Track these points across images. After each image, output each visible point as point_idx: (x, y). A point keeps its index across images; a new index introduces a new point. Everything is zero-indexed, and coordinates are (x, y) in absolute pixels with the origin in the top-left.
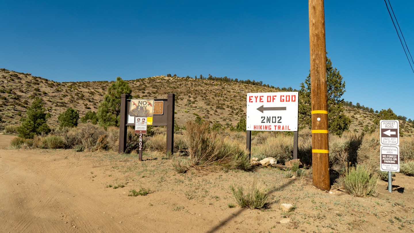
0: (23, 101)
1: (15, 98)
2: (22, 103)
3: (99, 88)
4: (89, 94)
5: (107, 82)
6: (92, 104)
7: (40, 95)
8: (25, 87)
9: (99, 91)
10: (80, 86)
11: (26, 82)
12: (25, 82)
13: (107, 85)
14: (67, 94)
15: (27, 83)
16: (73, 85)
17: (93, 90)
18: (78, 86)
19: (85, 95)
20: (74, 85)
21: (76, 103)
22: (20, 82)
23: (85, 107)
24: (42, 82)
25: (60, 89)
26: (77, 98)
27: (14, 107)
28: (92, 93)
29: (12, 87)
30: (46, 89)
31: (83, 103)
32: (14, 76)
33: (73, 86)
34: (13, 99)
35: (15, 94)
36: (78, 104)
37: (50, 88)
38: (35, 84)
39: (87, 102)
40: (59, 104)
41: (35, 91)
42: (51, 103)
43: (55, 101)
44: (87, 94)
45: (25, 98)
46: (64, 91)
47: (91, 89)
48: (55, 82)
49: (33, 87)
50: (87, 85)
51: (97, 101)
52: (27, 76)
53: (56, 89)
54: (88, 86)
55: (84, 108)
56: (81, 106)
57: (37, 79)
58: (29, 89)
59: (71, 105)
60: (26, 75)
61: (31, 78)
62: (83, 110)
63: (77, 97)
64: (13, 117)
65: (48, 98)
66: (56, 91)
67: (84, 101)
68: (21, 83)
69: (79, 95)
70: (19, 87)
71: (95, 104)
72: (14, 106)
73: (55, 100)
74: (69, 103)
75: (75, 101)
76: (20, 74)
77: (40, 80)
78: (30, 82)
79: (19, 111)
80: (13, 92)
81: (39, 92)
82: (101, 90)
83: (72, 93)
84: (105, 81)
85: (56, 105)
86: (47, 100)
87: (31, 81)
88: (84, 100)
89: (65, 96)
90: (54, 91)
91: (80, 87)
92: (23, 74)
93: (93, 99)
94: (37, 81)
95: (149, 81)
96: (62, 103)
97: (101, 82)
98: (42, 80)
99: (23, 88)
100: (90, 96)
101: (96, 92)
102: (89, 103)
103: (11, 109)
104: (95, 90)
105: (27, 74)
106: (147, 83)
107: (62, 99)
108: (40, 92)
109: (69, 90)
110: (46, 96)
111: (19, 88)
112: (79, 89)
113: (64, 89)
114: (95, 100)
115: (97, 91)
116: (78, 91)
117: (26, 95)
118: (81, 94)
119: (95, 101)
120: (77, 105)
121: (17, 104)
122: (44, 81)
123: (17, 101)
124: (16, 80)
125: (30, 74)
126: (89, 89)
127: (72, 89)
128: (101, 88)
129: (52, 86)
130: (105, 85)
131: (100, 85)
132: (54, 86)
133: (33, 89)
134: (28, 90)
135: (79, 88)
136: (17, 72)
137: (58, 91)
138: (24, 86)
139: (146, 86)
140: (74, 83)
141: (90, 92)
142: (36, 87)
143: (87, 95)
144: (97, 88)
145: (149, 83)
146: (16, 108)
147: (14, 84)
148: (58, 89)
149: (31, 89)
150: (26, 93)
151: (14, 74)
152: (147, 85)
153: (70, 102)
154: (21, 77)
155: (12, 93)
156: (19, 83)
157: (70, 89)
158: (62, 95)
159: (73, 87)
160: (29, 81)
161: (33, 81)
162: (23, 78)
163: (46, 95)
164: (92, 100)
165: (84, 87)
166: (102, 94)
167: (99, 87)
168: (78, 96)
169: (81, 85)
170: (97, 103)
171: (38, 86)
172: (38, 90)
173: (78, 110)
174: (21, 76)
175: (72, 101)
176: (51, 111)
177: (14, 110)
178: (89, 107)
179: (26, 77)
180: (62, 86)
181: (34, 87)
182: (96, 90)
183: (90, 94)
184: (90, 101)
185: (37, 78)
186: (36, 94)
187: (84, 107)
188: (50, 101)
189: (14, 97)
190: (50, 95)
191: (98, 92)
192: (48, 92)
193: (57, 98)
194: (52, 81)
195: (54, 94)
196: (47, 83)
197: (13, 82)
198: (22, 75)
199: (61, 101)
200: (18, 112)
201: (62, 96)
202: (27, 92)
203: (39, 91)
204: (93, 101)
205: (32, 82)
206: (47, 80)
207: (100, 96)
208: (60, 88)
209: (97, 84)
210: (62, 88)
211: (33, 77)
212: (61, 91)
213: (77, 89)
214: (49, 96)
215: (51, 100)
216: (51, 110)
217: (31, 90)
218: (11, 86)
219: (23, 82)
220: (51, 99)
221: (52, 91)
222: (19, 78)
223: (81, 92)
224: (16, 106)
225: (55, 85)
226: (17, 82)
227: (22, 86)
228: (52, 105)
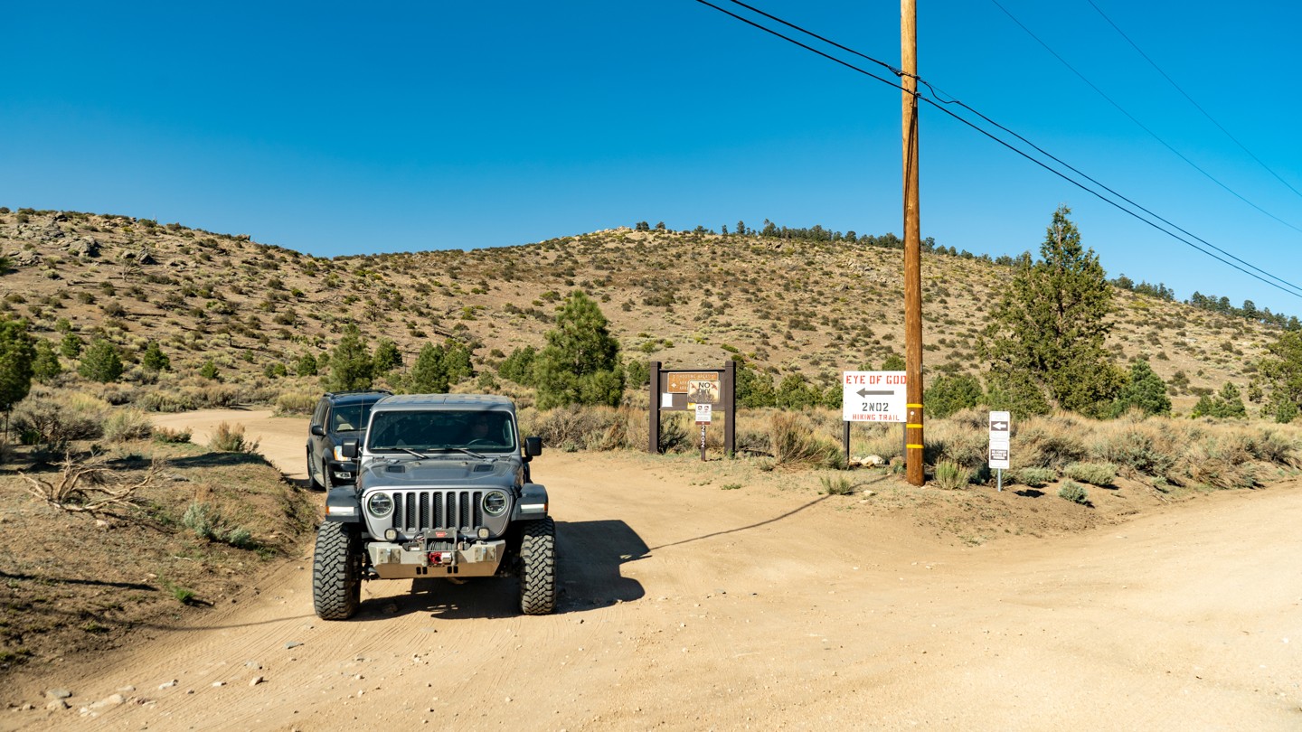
0: (246, 320)
1: (224, 312)
2: (246, 326)
3: (442, 272)
4: (413, 293)
5: (460, 252)
6: (427, 321)
7: (286, 299)
8: (242, 278)
9: (442, 283)
10: (387, 268)
11: (243, 262)
12: (240, 264)
13: (464, 263)
14: (357, 294)
15: (245, 265)
16: (366, 266)
17: (424, 281)
18: (382, 269)
19: (405, 295)
20: (370, 266)
21: (385, 322)
22: (228, 264)
23: (411, 333)
24: (286, 262)
25: (336, 281)
26: (387, 306)
27: (228, 336)
28: (423, 290)
29: (210, 279)
30: (297, 280)
31: (404, 321)
32: (210, 246)
33: (368, 269)
34: (219, 313)
35: (222, 298)
36: (390, 324)
37: (309, 277)
38: (267, 266)
39: (413, 317)
40: (339, 325)
41: (271, 290)
42: (319, 321)
43: (328, 315)
44: (408, 292)
45: (249, 310)
46: (348, 286)
47: (418, 277)
48: (317, 260)
49: (265, 278)
50: (405, 263)
51: (439, 313)
52: (243, 244)
53: (325, 281)
54: (409, 267)
55: (409, 335)
56: (398, 330)
57: (270, 252)
58: (255, 284)
59: (371, 326)
60: (241, 241)
61: (253, 250)
62: (406, 341)
63: (384, 302)
64: (235, 365)
65: (309, 306)
66: (326, 285)
67: (406, 312)
68: (231, 265)
69: (389, 295)
70: (227, 280)
71: (436, 323)
72: (229, 334)
73: (328, 312)
74: (365, 320)
75: (382, 316)
76: (222, 237)
77: (278, 256)
78: (253, 261)
79: (242, 348)
80: (215, 292)
81: (281, 291)
82: (446, 280)
83: (370, 290)
84: (453, 251)
85: (332, 327)
86: (308, 313)
87: (255, 258)
88: (406, 310)
89: (353, 301)
90: (321, 288)
91: (387, 272)
92: (229, 237)
93: (428, 307)
94: (271, 257)
95: (582, 247)
96: (346, 321)
97: (442, 252)
98: (282, 255)
99: (238, 280)
100: (417, 299)
101: (433, 287)
102: (419, 320)
103: (224, 344)
104: (430, 280)
105: (241, 239)
106: (579, 251)
107: (345, 311)
108: (284, 290)
109: (360, 281)
110: (303, 301)
111: (230, 282)
112: (385, 278)
113: (346, 281)
114: (434, 309)
115: (436, 284)
116: (384, 283)
117: (250, 300)
118: (395, 293)
119: (435, 312)
120: (387, 326)
121: (234, 328)
122: (289, 259)
123: (232, 320)
124: (216, 257)
125: (247, 236)
126: (414, 277)
127: (368, 280)
128: (447, 272)
129: (311, 271)
130: (457, 262)
131: (444, 263)
132: (318, 270)
133: (266, 282)
134: (252, 287)
135: (385, 275)
136: (213, 234)
137: (332, 285)
138: (241, 275)
139: (576, 262)
140: (370, 260)
141: (417, 286)
142: (271, 275)
143: (409, 294)
144: (435, 272)
145: (585, 252)
146: (235, 341)
147: (212, 270)
148: (330, 280)
149: (260, 283)
150: (251, 294)
151: (208, 240)
152: (581, 260)
153: (369, 318)
154: (227, 249)
155: (214, 298)
156: (227, 266)
157: (362, 278)
158: (345, 297)
159: (369, 272)
160: (249, 260)
161: (259, 257)
162: (233, 249)
163: (300, 299)
164: (425, 311)
165: (398, 272)
166: (452, 290)
167: (441, 268)
168: (387, 299)
169: (389, 264)
170: (441, 317)
171: (275, 273)
172: (278, 285)
173: (394, 340)
174: (225, 244)
175: (373, 316)
176: (323, 346)
177: (231, 346)
178: (421, 330)
179: (241, 247)
180: (340, 271)
181: (267, 275)
182: (433, 278)
183: (418, 291)
184: (421, 314)
185: (269, 248)
186: (275, 298)
187: (407, 332)
188: (317, 318)
189: (222, 309)
190: (312, 300)
191: (441, 286)
192: (306, 290)
193: (331, 306)
194: (310, 256)
195: (322, 296)
196: (298, 263)
197: (210, 263)
198: (228, 240)
199: (344, 316)
200: (241, 350)
201: (345, 300)
202: (251, 292)
203: (281, 288)
204: (429, 314)
205: (259, 262)
206: (296, 255)
207: (445, 298)
208: (337, 277)
209: (434, 262)
210: (341, 278)
211: (258, 246)
212: (338, 286)
213: (380, 278)
214: (309, 302)
215: (316, 313)
216: (322, 342)
217: (261, 286)
218: (209, 276)
219: (236, 262)
220: (317, 309)
221: (315, 288)
222: (223, 251)
223: (393, 285)
224: (232, 333)
225: (321, 268)
226: (220, 264)
227: (235, 274)
228: (322, 327)
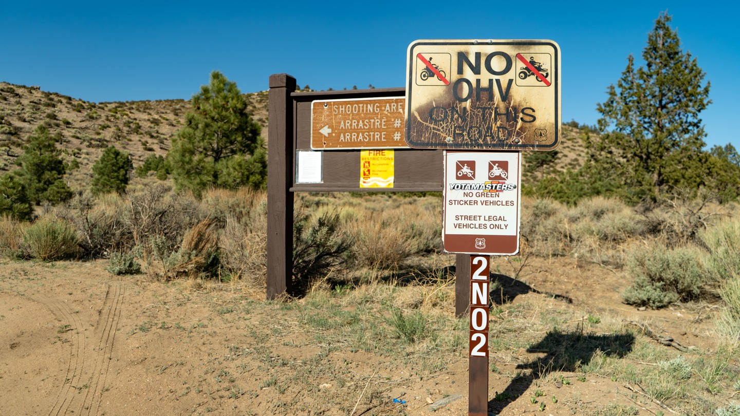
0: (25, 138)
1: (10, 133)
2: (23, 142)
3: (168, 111)
4: (149, 124)
5: (182, 101)
6: (156, 141)
7: (58, 125)
8: (28, 112)
9: (168, 118)
10: (133, 108)
11: (31, 102)
12: (28, 103)
13: (183, 107)
14: (109, 123)
15: (31, 104)
16: (119, 107)
17: (156, 117)
18: (129, 109)
19: (143, 125)
20: (121, 107)
21: (126, 141)
22: (18, 103)
23: (144, 148)
24: (61, 102)
25: (95, 115)
26: (128, 131)
27: (8, 149)
28: (156, 122)
29: (3, 112)
30: (68, 114)
31: (140, 141)
32: (8, 92)
33: (120, 109)
34: (5, 134)
35: (10, 124)
36: (130, 143)
37: (76, 113)
38: (48, 105)
39: (147, 138)
40: (94, 142)
41: (48, 120)
42: (79, 140)
43: (86, 136)
44: (145, 123)
45: (29, 132)
46: (104, 118)
47: (153, 114)
48: (84, 102)
49: (45, 112)
50: (145, 106)
51: (165, 137)
52: (33, 91)
53: (87, 115)
54: (147, 108)
55: (142, 150)
56: (135, 147)
57: (52, 96)
58: (37, 116)
59: (117, 143)
60: (31, 90)
61: (39, 95)
62: (139, 153)
63: (128, 129)
64: (6, 168)
65: (74, 131)
66: (88, 118)
67: (141, 136)
68: (21, 103)
69: (131, 125)
70: (16, 112)
71: (162, 142)
72: (9, 147)
73: (87, 135)
74: (112, 140)
75: (125, 137)
76: (20, 87)
77: (56, 99)
78: (38, 102)
79: (17, 156)
80: (6, 121)
81: (55, 121)
82: (171, 116)
83: (119, 122)
84: (178, 100)
85: (88, 144)
86: (71, 134)
87: (40, 100)
88: (142, 134)
89: (106, 128)
90: (84, 119)
91: (132, 111)
92: (24, 87)
93: (157, 132)
94: (52, 99)
95: (259, 98)
96: (99, 140)
97: (171, 101)
98: (60, 98)
99: (24, 113)
100: (151, 128)
101: (162, 120)
102: (150, 141)
103: (3, 154)
104: (160, 116)
105: (33, 88)
106: (257, 101)
107: (99, 134)
108: (57, 120)
109: (112, 116)
110: (70, 127)
111: (18, 114)
112: (130, 115)
113: (103, 115)
114: (162, 134)
115: (164, 118)
116: (129, 117)
117: (31, 126)
118: (135, 123)
119: (162, 136)
120: (128, 144)
121: (14, 143)
122: (64, 101)
123: (14, 138)
124: (12, 99)
125: (38, 87)
126: (149, 114)
127: (118, 115)
128: (172, 111)
129: (79, 108)
130: (179, 106)
131: (170, 106)
132: (84, 108)
133: (45, 115)
134: (34, 118)
135: (131, 113)
136: (13, 85)
137: (92, 118)
138: (27, 110)
139: (255, 107)
140: (122, 104)
141: (151, 120)
142: (49, 110)
143: (146, 125)
144: (164, 111)
145: (261, 101)
146: (12, 152)
147: (8, 107)
148: (91, 115)
149: (40, 115)
150: (32, 122)
151: (8, 88)
152: (257, 106)
153: (115, 138)
154: (21, 94)
155: (4, 124)
156: (18, 104)
157: (114, 114)
158: (100, 125)
159: (120, 111)
160: (35, 101)
161: (43, 100)
162: (25, 94)
163: (68, 126)
164: (155, 135)
165: (140, 111)
166: (174, 123)
167: (168, 109)
168: (130, 127)
169: (134, 106)
170: (166, 139)
171: (53, 109)
172: (53, 117)
173: (131, 152)
174: (20, 91)
175: (118, 137)
176: (79, 156)
177: (8, 155)
178: (151, 147)
179: (31, 93)
180: (100, 110)
181: (47, 111)
182: (163, 115)
183: (152, 123)
184: (152, 137)
185: (51, 94)
186: (49, 125)
187: (141, 148)
188: (78, 138)
189: (8, 131)
190: (77, 126)
191: (167, 120)
192: (73, 120)
193: (89, 131)
194: (80, 100)
195: (84, 125)
196: (70, 103)
197: (6, 102)
198: (23, 89)
199: (97, 137)
200: (16, 158)
201: (100, 127)
202: (33, 121)
203: (55, 119)
204: (158, 137)
205: (42, 102)
206: (70, 99)
207: (170, 127)
208: (96, 113)
209: (164, 105)
210: (99, 113)
211: (43, 93)
212: (96, 118)
213: (127, 115)
214: (74, 128)
215: (79, 135)
216: (78, 153)
217: (41, 117)
218: (3, 110)
219: (25, 102)
220: (79, 133)
221: (80, 119)
222: (17, 95)
223: (135, 119)
224: (12, 147)
225: (86, 107)
226: (13, 103)
227: (23, 109)
228: (81, 144)
